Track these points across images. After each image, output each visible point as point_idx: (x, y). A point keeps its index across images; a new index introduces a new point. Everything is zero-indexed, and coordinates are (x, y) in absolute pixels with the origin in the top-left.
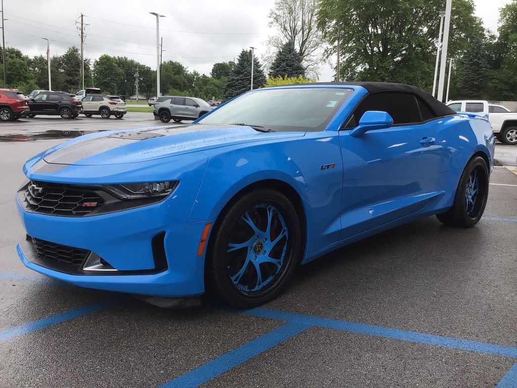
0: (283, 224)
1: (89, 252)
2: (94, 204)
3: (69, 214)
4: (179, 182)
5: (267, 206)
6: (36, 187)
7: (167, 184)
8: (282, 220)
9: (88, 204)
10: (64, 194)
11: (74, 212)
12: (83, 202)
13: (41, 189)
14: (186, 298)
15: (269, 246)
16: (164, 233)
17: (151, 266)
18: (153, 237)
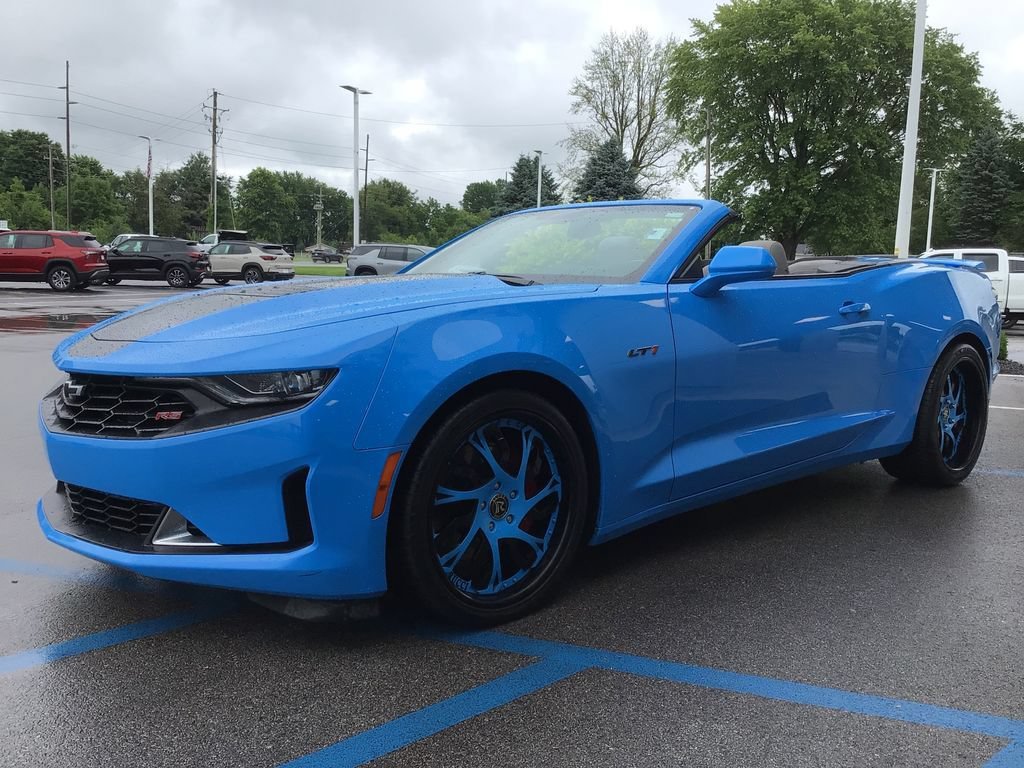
0: (554, 468)
1: (164, 509)
2: (176, 415)
3: (130, 434)
4: (338, 370)
5: (522, 428)
6: (72, 384)
7: (316, 374)
8: (551, 461)
9: (164, 415)
10: (121, 397)
11: (138, 431)
12: (155, 412)
13: (79, 388)
14: (349, 602)
15: (521, 507)
16: (306, 470)
17: (282, 536)
18: (285, 477)
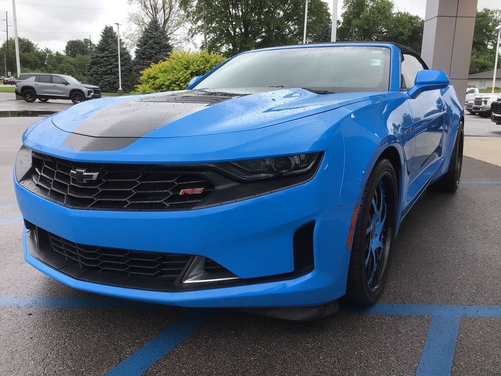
2: (199, 190)
3: (160, 207)
6: (85, 172)
9: (189, 191)
10: (140, 180)
11: (168, 205)
12: (179, 188)
13: (95, 175)
16: (312, 224)
17: (291, 268)
18: (296, 230)
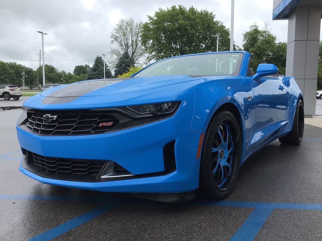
1: (106, 162)
2: (110, 124)
3: (89, 133)
4: (181, 102)
5: (225, 125)
6: (50, 115)
7: (170, 105)
8: (231, 137)
9: (105, 124)
10: (78, 119)
11: (92, 132)
12: (98, 123)
13: (55, 117)
15: (227, 154)
16: (174, 142)
17: (162, 169)
18: (164, 145)
